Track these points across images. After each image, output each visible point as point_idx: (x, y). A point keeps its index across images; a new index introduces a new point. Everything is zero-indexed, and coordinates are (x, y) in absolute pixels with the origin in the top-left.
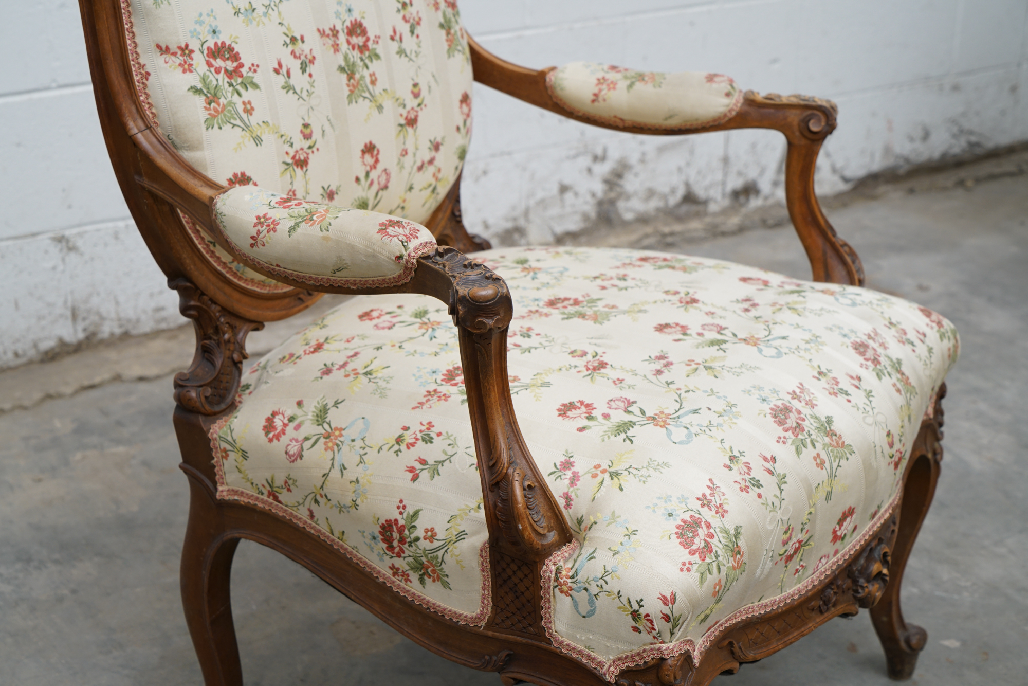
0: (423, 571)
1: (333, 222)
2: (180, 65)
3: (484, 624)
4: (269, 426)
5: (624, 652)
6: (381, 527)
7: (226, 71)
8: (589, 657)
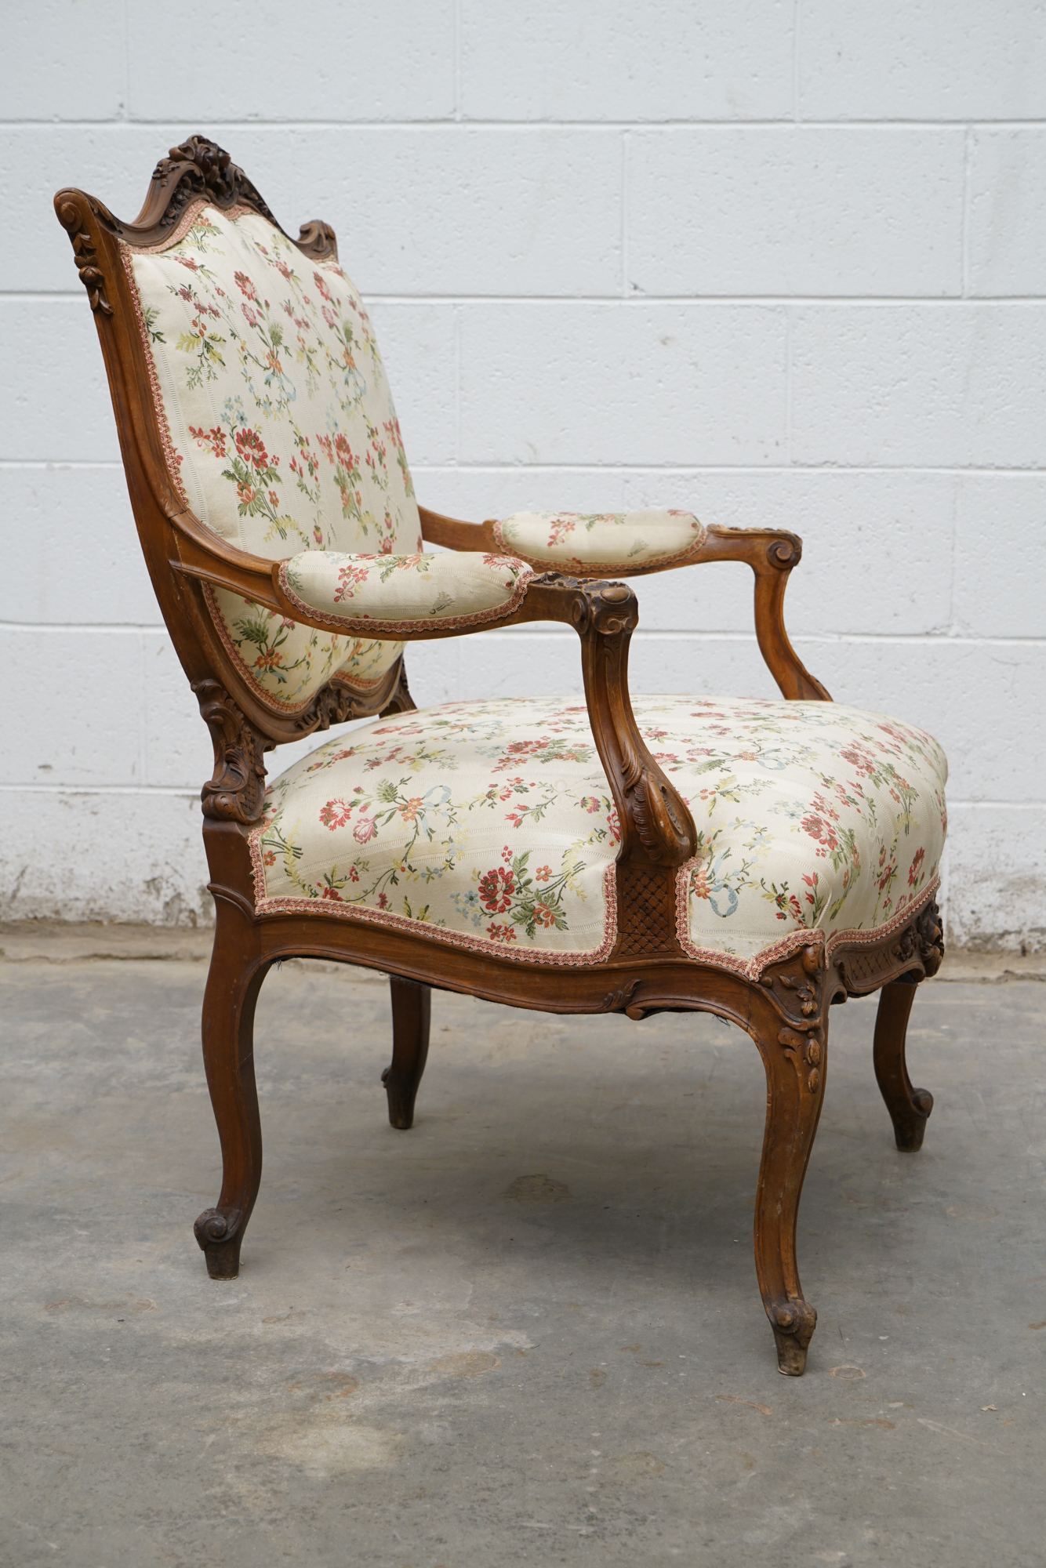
0: (533, 919)
1: (429, 561)
2: (213, 448)
3: (607, 957)
4: (327, 815)
5: (768, 944)
6: (482, 881)
7: (254, 458)
8: (730, 961)
